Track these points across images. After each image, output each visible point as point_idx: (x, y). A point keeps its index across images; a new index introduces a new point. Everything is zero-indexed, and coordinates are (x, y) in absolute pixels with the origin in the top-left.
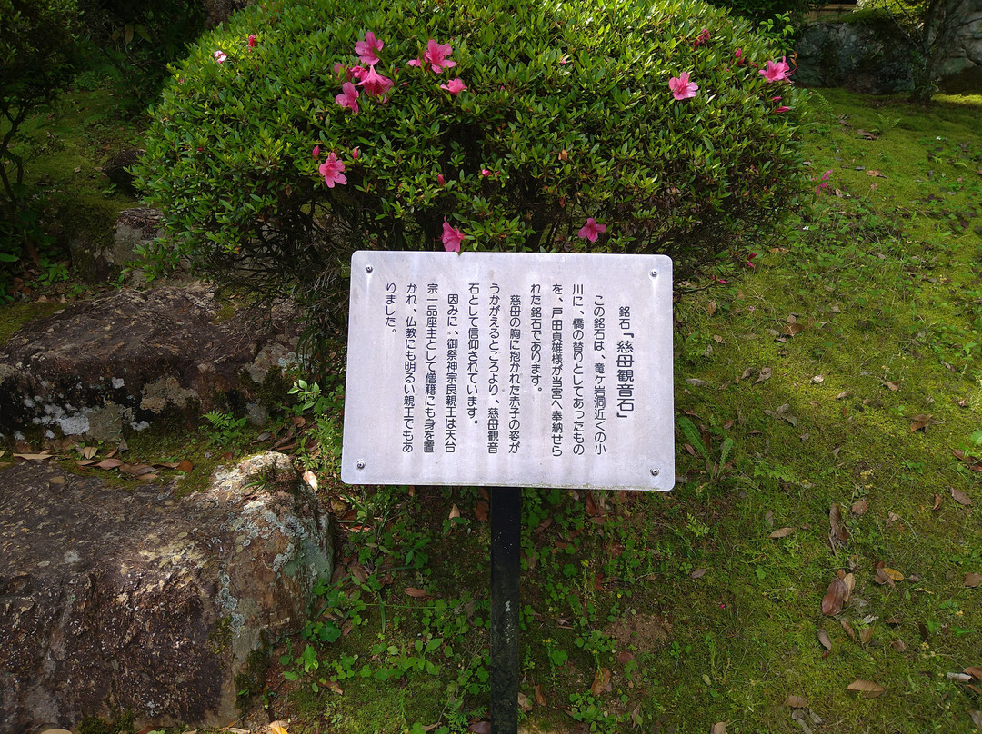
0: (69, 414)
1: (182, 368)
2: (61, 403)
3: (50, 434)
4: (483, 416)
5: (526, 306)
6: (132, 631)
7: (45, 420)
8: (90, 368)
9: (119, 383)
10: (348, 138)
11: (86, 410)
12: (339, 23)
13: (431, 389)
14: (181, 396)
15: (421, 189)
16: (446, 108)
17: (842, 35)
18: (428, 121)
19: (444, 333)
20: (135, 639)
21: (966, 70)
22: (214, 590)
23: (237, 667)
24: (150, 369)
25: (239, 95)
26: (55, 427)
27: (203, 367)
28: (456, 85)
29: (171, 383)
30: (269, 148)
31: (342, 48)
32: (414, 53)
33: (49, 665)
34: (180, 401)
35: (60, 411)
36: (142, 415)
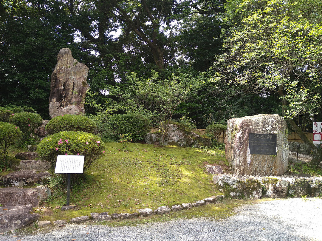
0: (16, 183)
1: (32, 177)
2: (16, 181)
3: (13, 185)
4: (67, 168)
5: (72, 159)
6: (29, 197)
7: (13, 183)
8: (21, 176)
9: (24, 179)
10: (58, 147)
11: (19, 182)
12: (59, 138)
13: (63, 166)
14: (32, 181)
15: (64, 151)
16: (67, 145)
17: (153, 135)
18: (65, 145)
19: (65, 162)
20: (29, 198)
21: (172, 141)
22: (38, 193)
23: (40, 201)
24: (29, 177)
25: (49, 143)
26: (14, 184)
27: (35, 177)
28: (68, 143)
29: (31, 179)
30: (52, 147)
31: (59, 140)
32: (65, 140)
33: (19, 200)
34: (32, 182)
35: (15, 182)
36: (26, 183)
